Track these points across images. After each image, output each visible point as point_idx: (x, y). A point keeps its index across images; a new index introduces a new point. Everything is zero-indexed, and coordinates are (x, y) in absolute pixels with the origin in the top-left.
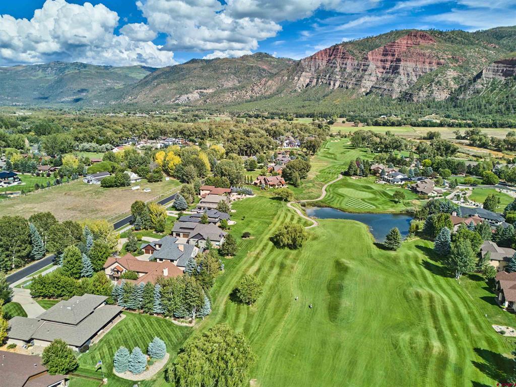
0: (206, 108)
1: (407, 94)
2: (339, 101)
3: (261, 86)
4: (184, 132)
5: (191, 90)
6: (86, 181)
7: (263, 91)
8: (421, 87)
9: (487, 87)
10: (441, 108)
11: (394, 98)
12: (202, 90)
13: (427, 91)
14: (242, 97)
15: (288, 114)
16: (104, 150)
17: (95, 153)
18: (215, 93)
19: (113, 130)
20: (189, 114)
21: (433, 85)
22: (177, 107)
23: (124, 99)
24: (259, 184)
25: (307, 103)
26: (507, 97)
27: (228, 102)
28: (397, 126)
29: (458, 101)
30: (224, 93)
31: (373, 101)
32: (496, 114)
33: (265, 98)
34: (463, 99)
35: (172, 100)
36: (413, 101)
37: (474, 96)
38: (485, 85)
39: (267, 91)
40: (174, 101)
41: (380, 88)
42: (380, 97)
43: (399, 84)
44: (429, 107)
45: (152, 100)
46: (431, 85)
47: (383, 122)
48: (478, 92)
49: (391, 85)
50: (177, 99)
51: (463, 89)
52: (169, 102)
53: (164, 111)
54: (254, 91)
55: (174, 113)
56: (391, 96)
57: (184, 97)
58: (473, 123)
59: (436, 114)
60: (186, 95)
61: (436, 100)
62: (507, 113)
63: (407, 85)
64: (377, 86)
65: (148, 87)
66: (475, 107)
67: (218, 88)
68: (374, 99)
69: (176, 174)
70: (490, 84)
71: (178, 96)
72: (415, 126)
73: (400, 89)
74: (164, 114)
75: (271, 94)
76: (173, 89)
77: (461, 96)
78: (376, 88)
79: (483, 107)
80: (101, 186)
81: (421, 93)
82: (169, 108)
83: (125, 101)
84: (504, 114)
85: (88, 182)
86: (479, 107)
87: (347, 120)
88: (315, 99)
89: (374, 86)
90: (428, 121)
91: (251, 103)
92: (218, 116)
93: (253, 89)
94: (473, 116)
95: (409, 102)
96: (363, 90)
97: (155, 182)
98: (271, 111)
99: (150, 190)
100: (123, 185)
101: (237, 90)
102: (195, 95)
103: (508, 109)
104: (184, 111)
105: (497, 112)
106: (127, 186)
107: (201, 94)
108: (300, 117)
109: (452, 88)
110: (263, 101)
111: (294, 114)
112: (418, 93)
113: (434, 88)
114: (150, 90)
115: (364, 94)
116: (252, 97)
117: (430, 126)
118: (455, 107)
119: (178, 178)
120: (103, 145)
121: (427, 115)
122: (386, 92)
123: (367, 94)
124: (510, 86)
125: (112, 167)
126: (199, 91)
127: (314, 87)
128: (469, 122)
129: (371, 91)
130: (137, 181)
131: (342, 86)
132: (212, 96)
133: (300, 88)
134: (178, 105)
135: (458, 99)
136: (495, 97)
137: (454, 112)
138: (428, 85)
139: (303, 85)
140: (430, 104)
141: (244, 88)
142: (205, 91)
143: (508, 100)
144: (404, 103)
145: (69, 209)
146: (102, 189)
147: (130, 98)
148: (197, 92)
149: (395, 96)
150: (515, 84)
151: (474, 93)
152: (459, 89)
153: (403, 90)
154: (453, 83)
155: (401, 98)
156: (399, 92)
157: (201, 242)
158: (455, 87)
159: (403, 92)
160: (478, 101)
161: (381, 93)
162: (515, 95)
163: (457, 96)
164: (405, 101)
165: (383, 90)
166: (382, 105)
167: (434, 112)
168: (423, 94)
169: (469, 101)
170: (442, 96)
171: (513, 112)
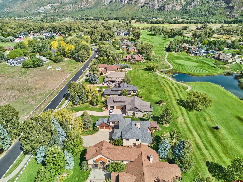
0: (56, 14)
1: (162, 7)
2: (128, 11)
3: (86, 2)
4: (56, 28)
5: (46, 4)
6: (9, 64)
7: (87, 5)
8: (169, 3)
9: (199, 3)
10: (179, 14)
11: (155, 9)
12: (52, 4)
13: (172, 5)
14: (76, 8)
15: (104, 18)
16: (9, 41)
17: (4, 43)
18: (60, 5)
19: (10, 27)
20: (49, 18)
21: (174, 2)
22: (39, 14)
23: (5, 9)
24: (128, 60)
25: (112, 12)
26: (209, 8)
27: (68, 11)
28: (162, 23)
29: (187, 10)
30: (66, 6)
31: (146, 11)
32: (204, 17)
33: (89, 9)
34: (189, 9)
35: (35, 10)
36: (165, 10)
37: (194, 8)
38: (199, 2)
39: (89, 5)
40: (37, 11)
41: (148, 4)
42: (149, 9)
43: (158, 2)
44: (173, 13)
45: (23, 10)
46: (173, 2)
47: (155, 21)
48: (195, 6)
49: (154, 2)
50: (38, 10)
51: (188, 4)
52: (33, 11)
53: (32, 16)
54: (82, 5)
55: (38, 17)
56: (154, 8)
57: (42, 8)
58: (196, 21)
59: (178, 17)
60: (43, 7)
61: (176, 10)
62: (209, 16)
63: (161, 2)
64: (147, 3)
65: (19, 2)
66: (195, 14)
67: (61, 3)
68: (146, 10)
69: (71, 56)
70: (201, 2)
71: (39, 8)
72: (170, 23)
73: (158, 4)
74: (33, 18)
75: (92, 7)
76: (35, 3)
77: (188, 8)
78: (146, 4)
79: (199, 13)
80: (22, 67)
81: (169, 6)
82: (34, 14)
83: (5, 10)
84: (208, 17)
85: (11, 64)
86: (197, 13)
87: (137, 21)
88: (115, 9)
89: (145, 2)
90: (176, 21)
91: (82, 12)
92: (65, 19)
93: (81, 4)
94: (195, 18)
95: (164, 11)
96: (140, 5)
97: (59, 62)
98: (94, 16)
99: (60, 69)
100: (39, 66)
101: (73, 4)
102: (48, 7)
103: (210, 14)
104: (44, 16)
105: (205, 16)
106: (42, 66)
107: (52, 6)
108: (111, 19)
109: (183, 4)
110: (88, 11)
111: (107, 18)
112: (168, 6)
113: (175, 4)
114: (20, 4)
115: (140, 7)
116: (81, 8)
117: (177, 23)
118: (185, 13)
119: (73, 58)
120: (8, 38)
121: (173, 18)
122: (151, 6)
123: (142, 7)
124: (210, 2)
125: (24, 52)
126: (50, 4)
127: (114, 3)
128: (194, 21)
129: (144, 6)
130: (47, 62)
131: (129, 3)
132: (59, 7)
133: (107, 4)
134: (39, 13)
135: (186, 9)
136: (204, 8)
137: (186, 16)
138: (172, 2)
139: (108, 2)
140: (173, 12)
141: (76, 3)
142: (54, 5)
143: (210, 10)
144: (161, 12)
145: (8, 89)
146: (24, 70)
147: (9, 8)
148: (49, 5)
149: (156, 8)
150: (212, 2)
151: (194, 6)
152: (186, 4)
153: (160, 5)
154: (183, 1)
155: (159, 9)
156: (158, 6)
157: (137, 113)
158: (184, 3)
159: (160, 6)
160: (196, 10)
161: (149, 6)
162: (212, 7)
163: (186, 8)
164: (161, 10)
165: (150, 5)
166: (150, 13)
167: (176, 16)
168: (170, 7)
169: (192, 10)
170: (178, 8)
171: (212, 15)
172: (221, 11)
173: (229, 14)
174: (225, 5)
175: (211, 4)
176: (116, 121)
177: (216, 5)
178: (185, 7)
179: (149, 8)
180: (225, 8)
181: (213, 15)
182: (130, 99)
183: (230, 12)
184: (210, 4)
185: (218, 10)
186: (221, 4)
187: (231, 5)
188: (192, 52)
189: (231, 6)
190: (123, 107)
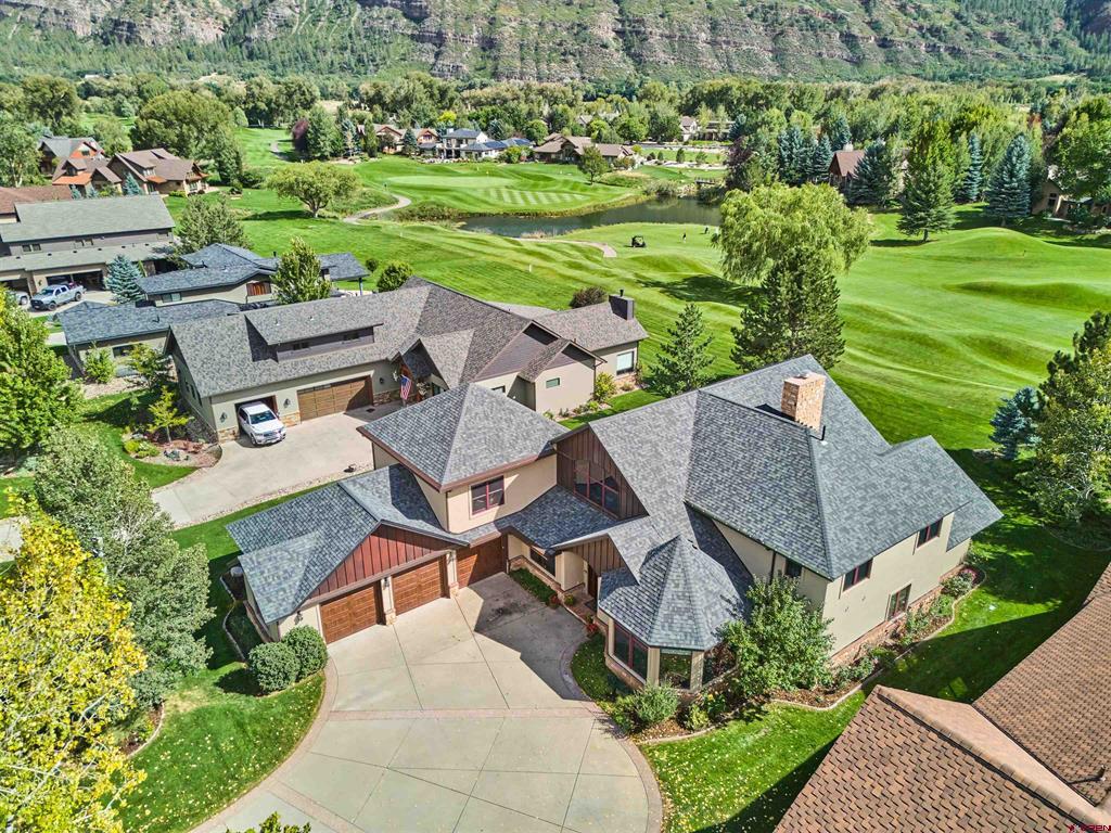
1: (117, 24)
9: (301, 13)
10: (220, 60)
11: (80, 34)
13: (170, 20)
26: (350, 36)
29: (254, 45)
32: (343, 74)
34: (261, 39)
36: (142, 42)
37: (283, 34)
38: (297, 10)
42: (39, 31)
44: (190, 57)
48: (286, 24)
51: (251, 16)
56: (69, 28)
59: (220, 73)
61: (199, 42)
62: (363, 71)
66: (296, 59)
70: (305, 8)
73: (88, 12)
77: (255, 34)
79: (313, 58)
81: (155, 21)
84: (358, 73)
86: (305, 58)
95: (135, 45)
103: (360, 60)
105: (342, 69)
109: (221, 15)
112: (149, 21)
113: (182, 12)
118: (251, 56)
121: (200, 75)
122: (51, 18)
124: (346, 12)
135: (249, 40)
136: (326, 36)
140: (189, 50)
143: (354, 43)
144: (121, 47)
149: (83, 29)
150: (355, 10)
151: (280, 26)
152: (240, 19)
153: (101, 15)
154: (218, 4)
155: (105, 33)
156: (89, 18)
157: (550, 383)
158: (228, 13)
159: (104, 20)
160: (295, 43)
161: (36, 19)
162: (362, 32)
163: (245, 32)
164: (120, 41)
165: (38, 12)
166: (57, 52)
167: (212, 69)
168: (163, 25)
169: (278, 45)
170: (208, 33)
171: (372, 67)
172: (402, 51)
173: (434, 64)
174: (407, 26)
175: (354, 19)
176: (516, 457)
177: (376, 24)
178: (242, 30)
179: (38, 26)
180: (412, 37)
181: (377, 65)
182: (400, 300)
183: (437, 55)
184: (346, 20)
185: (391, 46)
186: (392, 22)
187: (431, 25)
188: (433, 149)
189: (434, 29)
190: (362, 384)
